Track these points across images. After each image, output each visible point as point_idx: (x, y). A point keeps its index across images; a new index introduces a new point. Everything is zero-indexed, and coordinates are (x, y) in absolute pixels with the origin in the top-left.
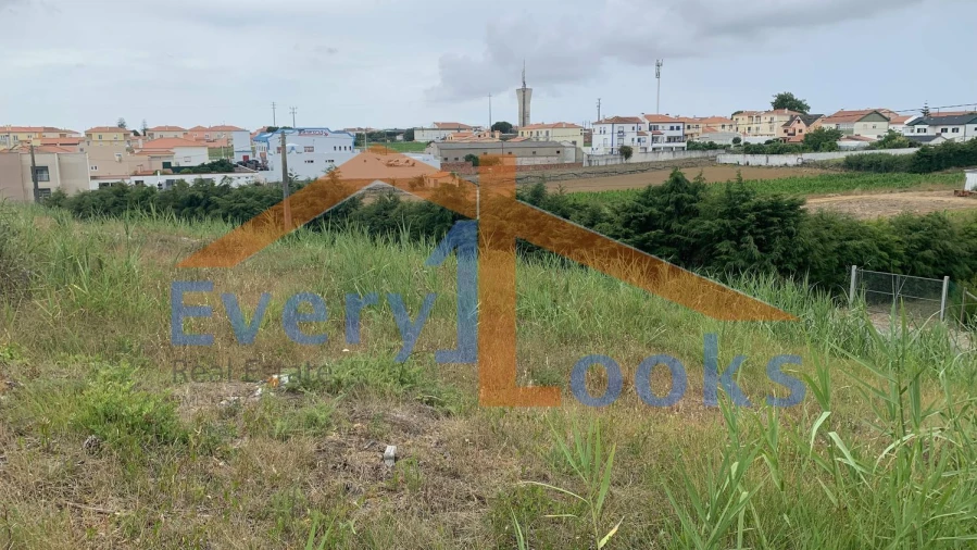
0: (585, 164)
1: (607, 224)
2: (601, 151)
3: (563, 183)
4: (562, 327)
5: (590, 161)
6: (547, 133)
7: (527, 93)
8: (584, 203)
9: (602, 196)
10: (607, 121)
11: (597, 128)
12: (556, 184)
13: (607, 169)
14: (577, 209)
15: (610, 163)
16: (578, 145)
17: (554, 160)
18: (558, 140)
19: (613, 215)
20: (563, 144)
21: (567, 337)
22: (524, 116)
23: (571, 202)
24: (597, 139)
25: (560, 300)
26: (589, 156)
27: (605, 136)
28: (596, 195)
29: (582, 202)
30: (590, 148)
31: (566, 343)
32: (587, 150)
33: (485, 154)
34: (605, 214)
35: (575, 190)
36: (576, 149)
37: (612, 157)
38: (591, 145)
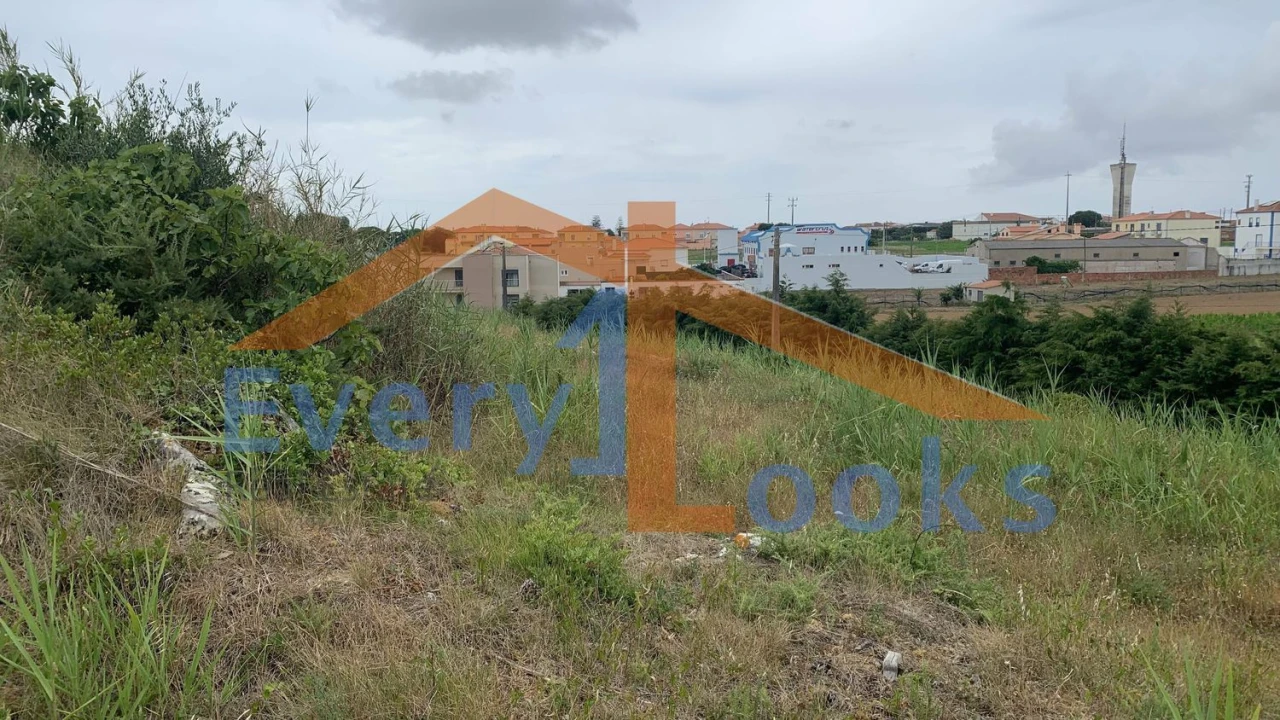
0: (1223, 272)
1: (1258, 364)
2: (1251, 253)
3: (1182, 300)
4: (1172, 514)
5: (1230, 269)
6: (1159, 226)
7: (1126, 169)
8: (1219, 331)
9: (1251, 322)
10: (1262, 209)
11: (1245, 219)
12: (1170, 301)
13: (1262, 281)
14: (1206, 338)
15: (1265, 271)
16: (1210, 244)
17: (1170, 266)
18: (1175, 236)
19: (1270, 351)
20: (1185, 242)
21: (1178, 532)
22: (1122, 202)
23: (1196, 328)
24: (1243, 236)
25: (1170, 472)
26: (1228, 260)
27: (1257, 230)
28: (1240, 319)
29: (1213, 328)
30: (1232, 249)
31: (1179, 541)
32: (1227, 252)
33: (1057, 256)
34: (1255, 349)
35: (1204, 311)
36: (1207, 249)
37: (1269, 262)
38: (1233, 245)
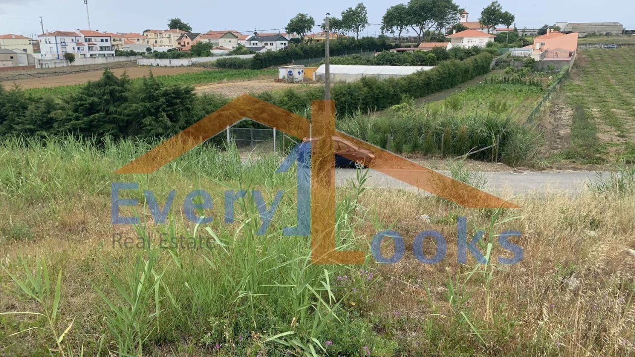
0: (38, 66)
1: (60, 111)
2: (49, 57)
3: (18, 82)
4: (27, 192)
5: (41, 65)
8: (39, 97)
9: (54, 91)
10: (50, 34)
11: (43, 39)
12: (11, 83)
13: (57, 71)
14: (34, 101)
15: (58, 65)
16: (28, 52)
17: (9, 64)
18: (9, 48)
19: (64, 104)
20: (15, 51)
21: (32, 199)
23: (27, 96)
24: (44, 48)
25: (23, 172)
26: (39, 60)
27: (50, 45)
28: (50, 89)
29: (36, 96)
30: (40, 54)
31: (32, 204)
32: (37, 56)
34: (58, 104)
35: (28, 87)
36: (27, 54)
37: (59, 61)
38: (40, 52)
